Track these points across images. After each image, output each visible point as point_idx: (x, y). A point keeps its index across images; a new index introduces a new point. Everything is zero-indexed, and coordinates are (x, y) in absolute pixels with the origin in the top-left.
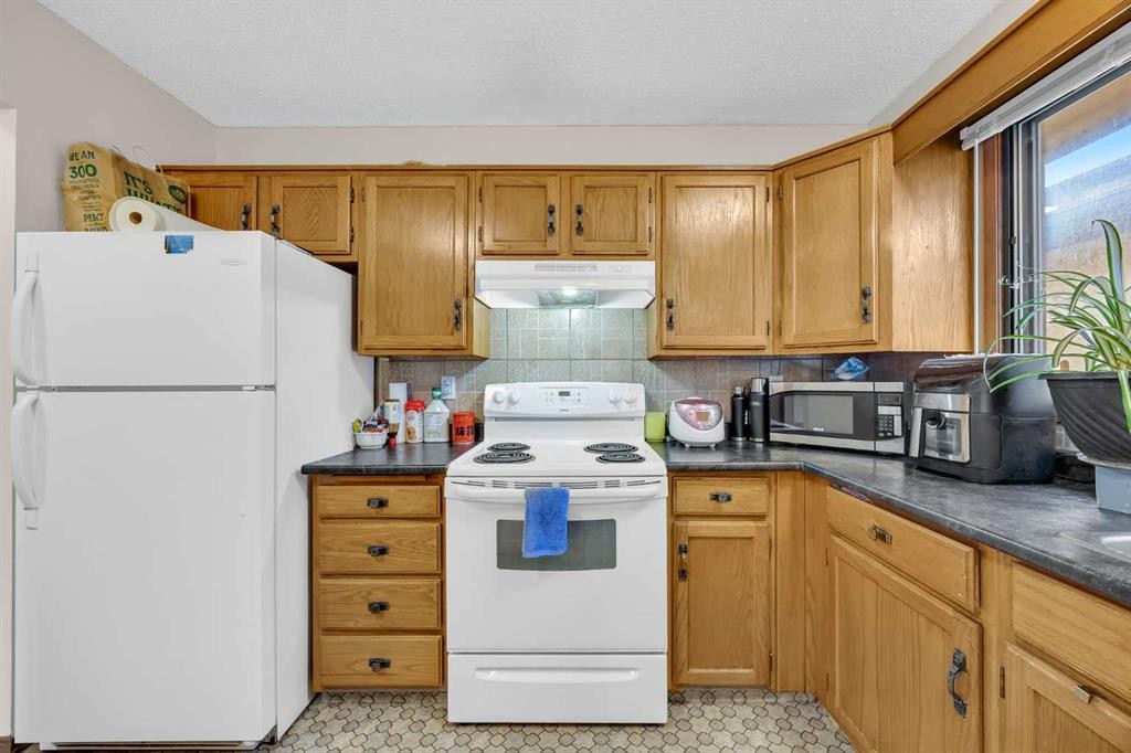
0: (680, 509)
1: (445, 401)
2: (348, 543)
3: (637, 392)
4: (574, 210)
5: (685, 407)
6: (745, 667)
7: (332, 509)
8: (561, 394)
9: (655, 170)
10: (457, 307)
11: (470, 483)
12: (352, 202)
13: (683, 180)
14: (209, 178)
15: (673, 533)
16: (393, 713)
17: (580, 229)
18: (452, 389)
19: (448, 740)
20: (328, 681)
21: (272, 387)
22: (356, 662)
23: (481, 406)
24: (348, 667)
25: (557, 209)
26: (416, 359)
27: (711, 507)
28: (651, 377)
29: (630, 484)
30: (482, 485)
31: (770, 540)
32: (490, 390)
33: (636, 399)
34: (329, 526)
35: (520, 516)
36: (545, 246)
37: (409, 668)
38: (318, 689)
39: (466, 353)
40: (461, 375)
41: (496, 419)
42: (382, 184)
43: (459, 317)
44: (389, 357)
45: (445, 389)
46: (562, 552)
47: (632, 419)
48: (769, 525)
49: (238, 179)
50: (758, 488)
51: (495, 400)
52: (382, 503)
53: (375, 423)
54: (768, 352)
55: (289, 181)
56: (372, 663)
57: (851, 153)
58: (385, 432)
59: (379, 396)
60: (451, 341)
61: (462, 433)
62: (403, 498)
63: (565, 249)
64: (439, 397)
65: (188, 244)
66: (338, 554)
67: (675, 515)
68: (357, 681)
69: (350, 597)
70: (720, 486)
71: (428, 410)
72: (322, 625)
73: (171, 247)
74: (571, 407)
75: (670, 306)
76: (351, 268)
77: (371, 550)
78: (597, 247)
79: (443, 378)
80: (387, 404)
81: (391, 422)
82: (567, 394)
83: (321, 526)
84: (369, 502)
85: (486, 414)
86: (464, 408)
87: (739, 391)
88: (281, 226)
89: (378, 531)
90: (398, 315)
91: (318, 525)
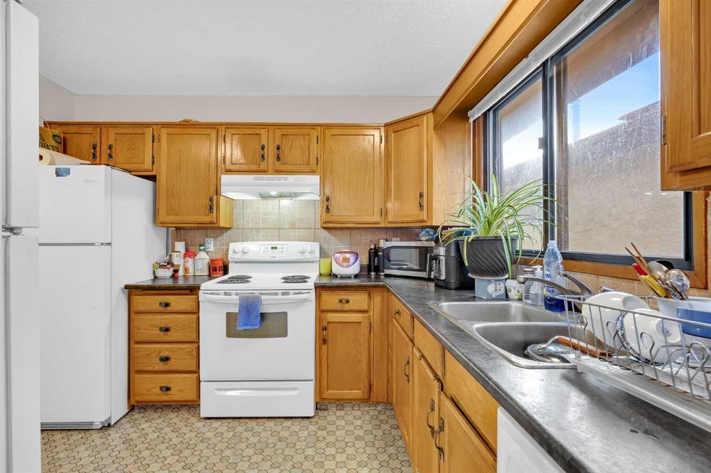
0: (323, 308)
1: (207, 253)
2: (149, 326)
3: (315, 247)
4: (276, 147)
5: (338, 255)
6: (357, 390)
7: (141, 308)
8: (272, 248)
9: (320, 125)
10: (211, 200)
11: (212, 294)
12: (153, 142)
13: (335, 131)
14: (73, 129)
15: (319, 320)
16: (173, 415)
17: (278, 158)
18: (211, 245)
19: (200, 425)
20: (138, 398)
21: (110, 244)
22: (153, 388)
23: (227, 254)
24: (148, 391)
25: (266, 147)
26: (191, 228)
27: (338, 307)
28: (325, 238)
29: (295, 294)
30: (219, 294)
31: (370, 324)
32: (232, 246)
33: (314, 251)
34: (139, 316)
35: (236, 310)
36: (259, 167)
37: (181, 391)
38: (133, 403)
39: (216, 225)
40: (217, 237)
41: (236, 262)
42: (170, 133)
43: (212, 207)
44: (175, 227)
45: (207, 245)
46: (257, 327)
47: (313, 262)
48: (370, 316)
49: (90, 129)
50: (363, 296)
51: (235, 252)
52: (167, 305)
53: (166, 264)
54: (382, 225)
55: (117, 131)
56: (161, 388)
57: (415, 121)
58: (172, 269)
59: (170, 249)
60: (206, 219)
61: (216, 270)
62: (178, 302)
63: (270, 168)
64: (204, 250)
65: (68, 172)
66: (143, 331)
67: (321, 311)
68: (154, 398)
69: (150, 354)
70: (344, 295)
71: (197, 257)
72: (136, 369)
73: (58, 173)
74: (277, 255)
75: (328, 199)
76: (153, 178)
77: (161, 329)
78: (289, 168)
79: (206, 239)
80: (173, 254)
81: (175, 264)
82: (276, 248)
83: (135, 317)
84: (160, 304)
85: (229, 259)
86: (219, 256)
87: (372, 247)
88: (113, 155)
89: (165, 320)
90: (178, 205)
91: (133, 316)
